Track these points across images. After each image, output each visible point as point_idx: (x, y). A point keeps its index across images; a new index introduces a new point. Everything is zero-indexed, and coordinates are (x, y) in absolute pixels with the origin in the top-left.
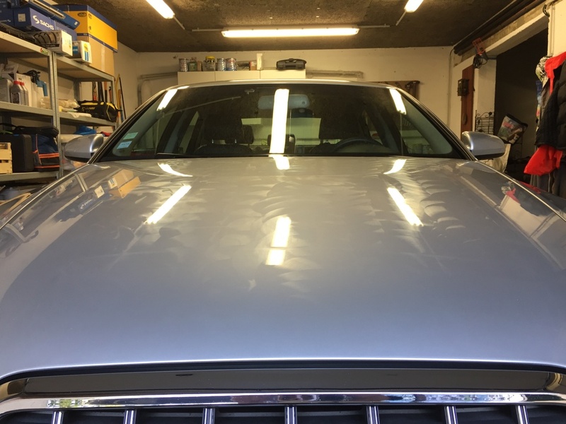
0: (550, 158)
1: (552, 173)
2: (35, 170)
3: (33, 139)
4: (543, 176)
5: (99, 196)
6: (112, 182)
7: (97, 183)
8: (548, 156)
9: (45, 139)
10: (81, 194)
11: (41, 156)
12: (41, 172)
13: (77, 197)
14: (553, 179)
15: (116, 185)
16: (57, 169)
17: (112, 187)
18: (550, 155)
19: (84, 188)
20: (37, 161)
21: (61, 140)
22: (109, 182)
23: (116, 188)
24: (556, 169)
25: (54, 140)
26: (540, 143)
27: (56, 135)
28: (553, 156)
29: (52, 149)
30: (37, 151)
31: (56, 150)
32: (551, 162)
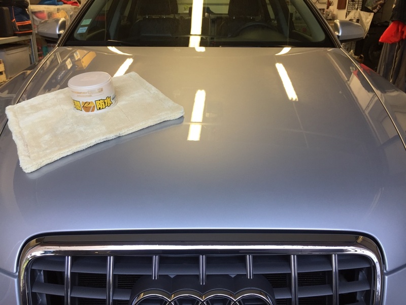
0: (400, 31)
1: (399, 42)
2: (15, 35)
3: (10, 10)
4: (393, 45)
5: (69, 67)
6: (77, 54)
7: (67, 56)
8: (398, 29)
9: (19, 10)
10: (58, 67)
11: (18, 24)
12: (19, 36)
13: (56, 69)
14: (400, 46)
15: (79, 57)
16: (31, 33)
17: (77, 59)
18: (400, 28)
19: (60, 61)
20: (15, 27)
21: (31, 10)
22: (75, 54)
23: (79, 60)
24: (402, 40)
25: (26, 11)
26: (394, 19)
27: (27, 6)
28: (401, 30)
29: (25, 18)
30: (14, 20)
31: (28, 18)
32: (400, 34)
